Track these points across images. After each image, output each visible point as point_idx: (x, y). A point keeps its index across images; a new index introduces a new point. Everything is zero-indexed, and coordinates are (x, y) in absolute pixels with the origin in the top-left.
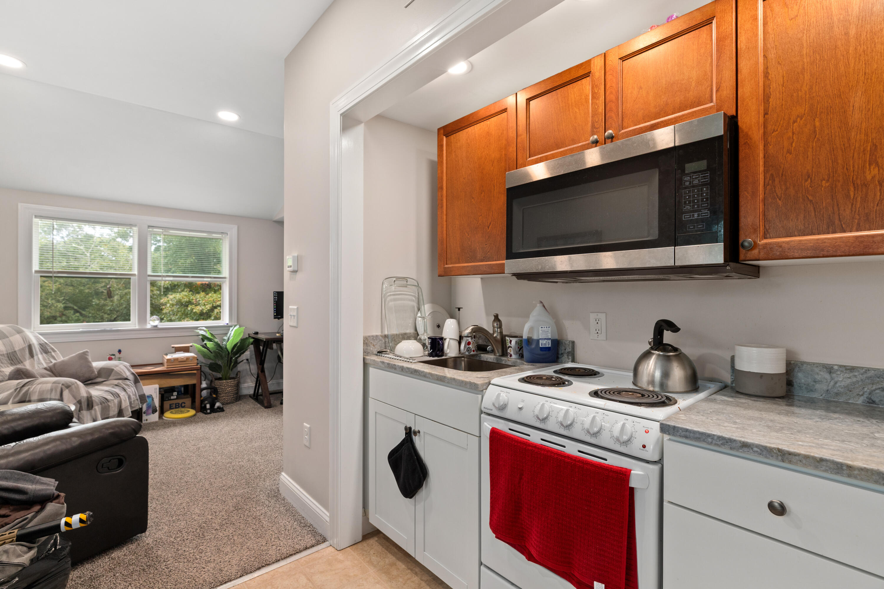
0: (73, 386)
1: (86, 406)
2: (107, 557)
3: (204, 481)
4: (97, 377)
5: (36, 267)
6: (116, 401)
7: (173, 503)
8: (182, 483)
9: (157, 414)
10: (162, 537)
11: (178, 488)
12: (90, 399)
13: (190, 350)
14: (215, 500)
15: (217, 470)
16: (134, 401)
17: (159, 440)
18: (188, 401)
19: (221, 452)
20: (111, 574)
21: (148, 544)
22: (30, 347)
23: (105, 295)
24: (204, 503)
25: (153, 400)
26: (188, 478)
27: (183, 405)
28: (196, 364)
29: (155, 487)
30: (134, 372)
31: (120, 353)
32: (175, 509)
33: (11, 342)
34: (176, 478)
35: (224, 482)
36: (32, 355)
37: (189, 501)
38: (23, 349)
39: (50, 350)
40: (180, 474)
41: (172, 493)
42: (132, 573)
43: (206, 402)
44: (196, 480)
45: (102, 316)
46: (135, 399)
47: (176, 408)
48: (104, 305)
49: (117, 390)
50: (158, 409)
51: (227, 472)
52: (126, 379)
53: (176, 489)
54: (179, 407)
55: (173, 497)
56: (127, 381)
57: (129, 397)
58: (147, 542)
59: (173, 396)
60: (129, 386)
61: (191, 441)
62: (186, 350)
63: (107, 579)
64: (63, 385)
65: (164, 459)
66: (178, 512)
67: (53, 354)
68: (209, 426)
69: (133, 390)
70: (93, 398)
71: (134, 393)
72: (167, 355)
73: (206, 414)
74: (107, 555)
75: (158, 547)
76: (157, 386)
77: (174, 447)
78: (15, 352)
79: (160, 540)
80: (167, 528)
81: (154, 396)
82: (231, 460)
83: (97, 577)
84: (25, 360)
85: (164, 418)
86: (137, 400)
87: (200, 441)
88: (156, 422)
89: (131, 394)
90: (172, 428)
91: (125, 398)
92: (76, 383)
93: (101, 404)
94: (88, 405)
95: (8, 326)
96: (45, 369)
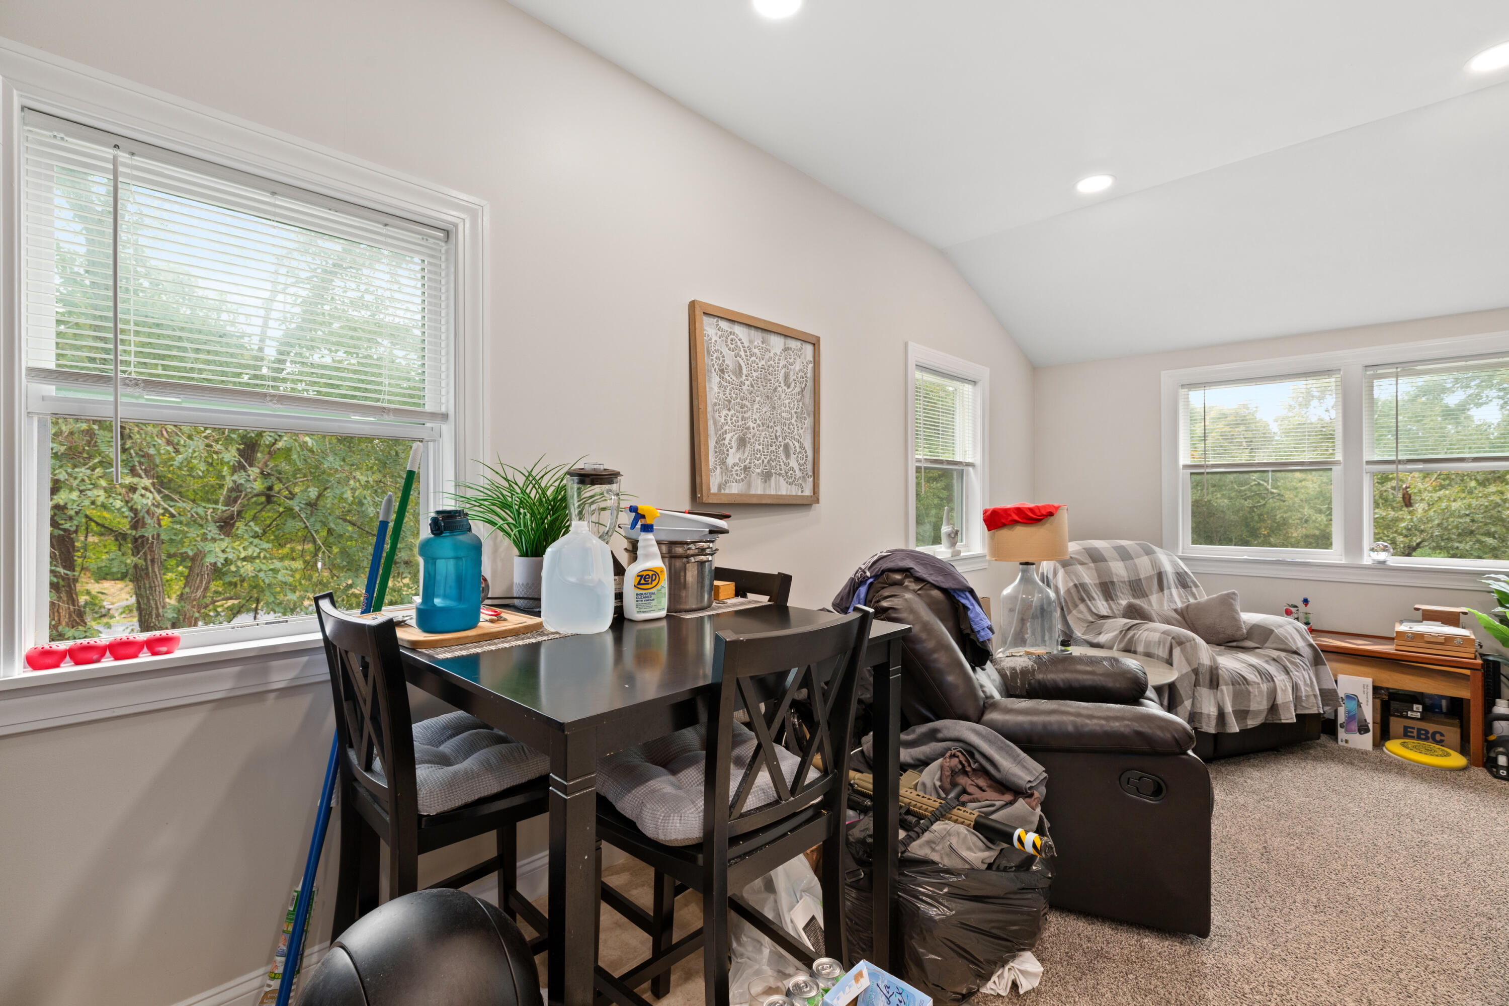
0: (1188, 644)
1: (1207, 681)
2: (1135, 938)
3: (1390, 918)
4: (1246, 639)
5: (1184, 458)
6: (1264, 687)
7: (1296, 922)
8: (1339, 894)
9: (1369, 737)
10: (1234, 969)
11: (1324, 898)
12: (1215, 672)
13: (1461, 621)
14: (1389, 976)
15: (1439, 914)
16: (1307, 696)
17: (1349, 789)
18: (1452, 733)
19: (1478, 879)
20: (1123, 967)
21: (1203, 963)
22: (1160, 576)
23: (1399, 502)
24: (1359, 966)
25: (1359, 705)
26: (1359, 893)
27: (1438, 737)
28: (1472, 656)
29: (1281, 871)
30: (1313, 643)
31: (1306, 605)
32: (1290, 936)
33: (1135, 565)
34: (1333, 877)
35: (1439, 950)
36: (1161, 588)
37: (1328, 940)
38: (1150, 578)
39: (1190, 584)
40: (1346, 874)
41: (1305, 902)
42: (1150, 992)
43: (1501, 749)
44: (1373, 908)
45: (1394, 537)
46: (1311, 693)
47: (1419, 738)
48: (1396, 520)
49: (1272, 669)
50: (1371, 726)
51: (1464, 931)
52: (1296, 653)
53: (1319, 899)
54: (1426, 739)
55: (1303, 911)
56: (1296, 656)
57: (1295, 688)
58: (1204, 959)
59: (1412, 710)
60: (1297, 666)
61: (1417, 820)
62: (1452, 619)
63: (1115, 970)
64: (1173, 638)
65: (1334, 830)
66: (1292, 946)
67: (1194, 589)
68: (1485, 806)
69: (1307, 676)
70: (1220, 671)
71: (1308, 682)
72: (1401, 622)
73: (1495, 777)
74: (1139, 934)
75: (1215, 982)
76: (1369, 681)
77: (1372, 814)
78: (1140, 580)
79: (1224, 972)
80: (1252, 959)
81: (1362, 699)
82: (1494, 911)
83: (1105, 957)
84: (1152, 594)
85: (1384, 749)
86: (1315, 696)
87: (1439, 828)
88: (1365, 753)
89: (1301, 683)
90: (1392, 777)
91: (1286, 686)
92: (1194, 640)
93: (1233, 685)
94: (1211, 681)
95: (1138, 544)
96: (1176, 610)
